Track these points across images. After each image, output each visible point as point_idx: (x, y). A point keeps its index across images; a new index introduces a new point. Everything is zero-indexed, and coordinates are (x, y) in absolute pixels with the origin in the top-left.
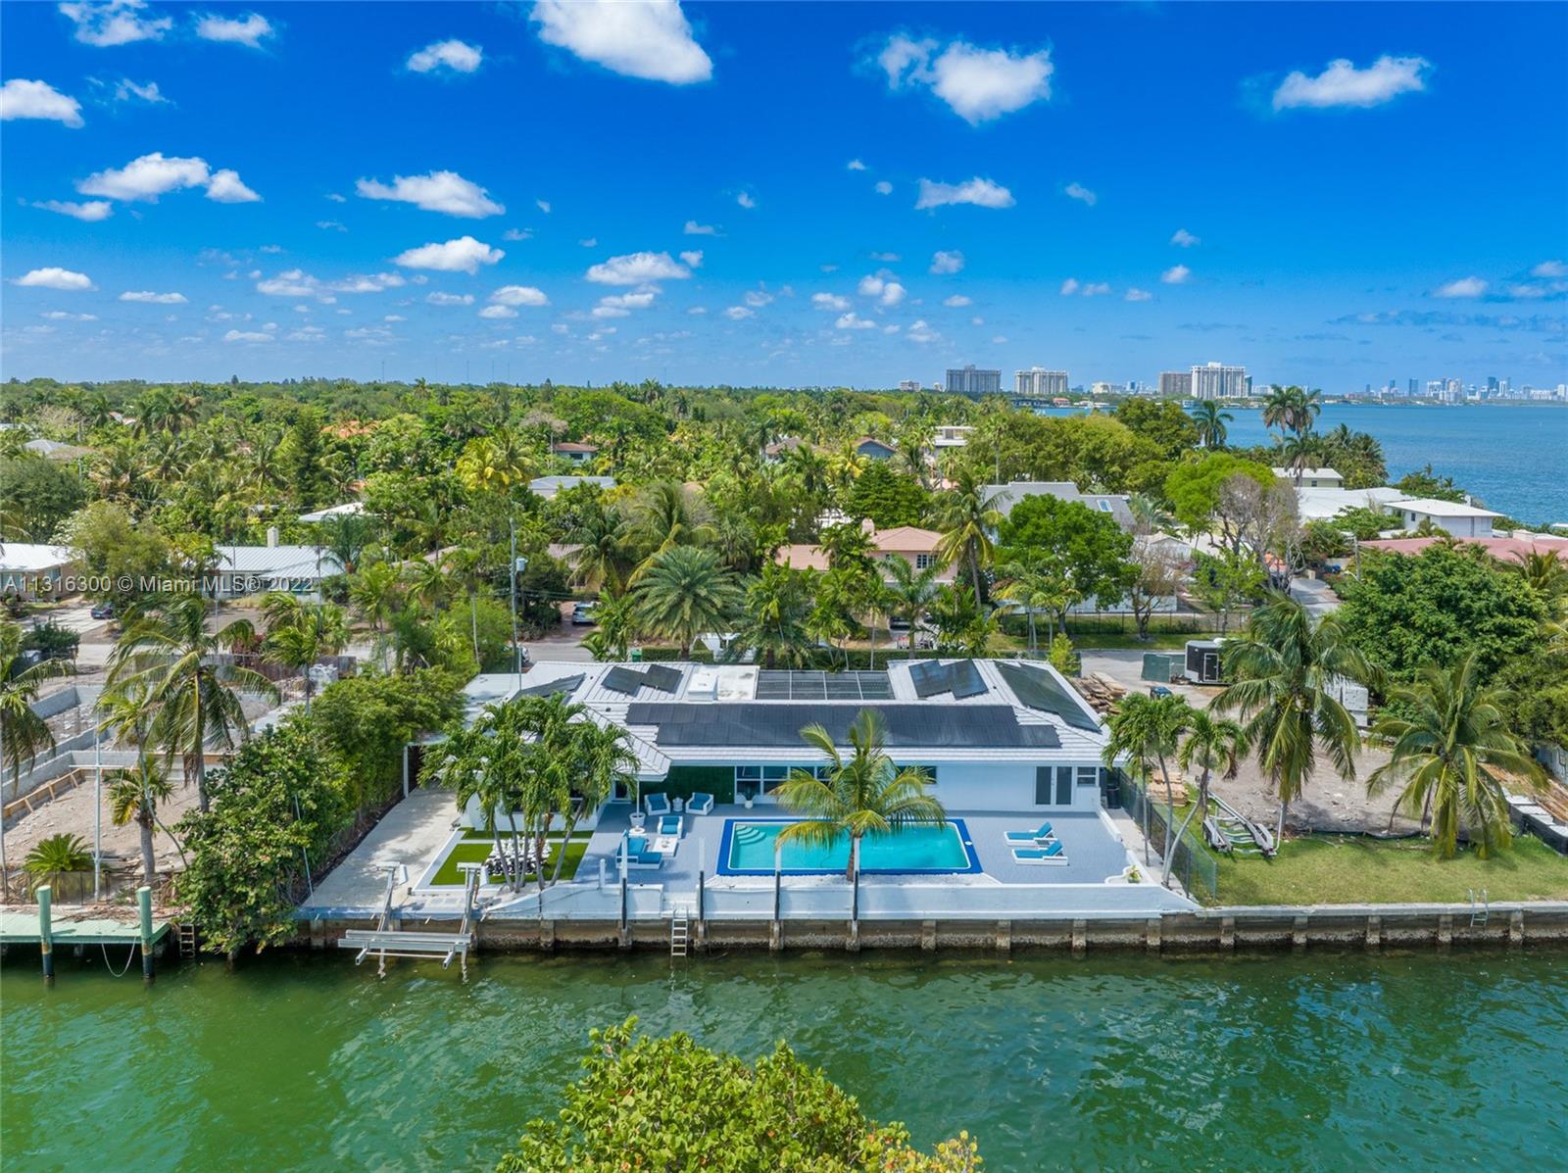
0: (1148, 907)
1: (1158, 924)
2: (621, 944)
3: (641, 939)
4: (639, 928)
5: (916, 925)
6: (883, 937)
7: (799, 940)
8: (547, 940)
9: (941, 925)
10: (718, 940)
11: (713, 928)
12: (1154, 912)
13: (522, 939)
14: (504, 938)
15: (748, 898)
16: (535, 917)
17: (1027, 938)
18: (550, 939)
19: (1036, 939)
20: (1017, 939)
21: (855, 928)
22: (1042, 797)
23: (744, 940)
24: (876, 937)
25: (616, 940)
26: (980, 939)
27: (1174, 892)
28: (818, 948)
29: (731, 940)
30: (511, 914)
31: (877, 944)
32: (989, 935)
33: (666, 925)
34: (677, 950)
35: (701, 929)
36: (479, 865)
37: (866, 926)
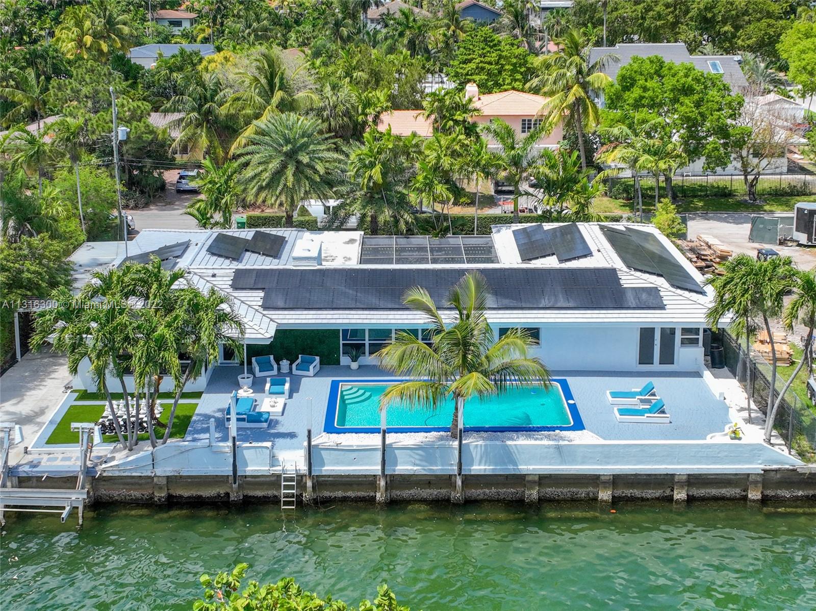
0: (751, 463)
1: (759, 479)
2: (232, 498)
3: (251, 493)
4: (249, 483)
5: (520, 479)
6: (487, 491)
7: (406, 493)
8: (160, 495)
9: (544, 480)
10: (327, 494)
11: (321, 483)
12: (755, 467)
13: (136, 494)
14: (117, 493)
15: (355, 455)
16: (150, 474)
17: (629, 492)
18: (163, 494)
19: (637, 493)
20: (618, 493)
21: (459, 482)
22: (645, 357)
23: (351, 494)
24: (480, 491)
25: (227, 494)
26: (582, 492)
27: (776, 448)
28: (423, 501)
29: (339, 494)
30: (125, 471)
31: (481, 497)
32: (591, 489)
33: (275, 481)
34: (286, 503)
35: (309, 484)
36: (92, 425)
37: (470, 481)
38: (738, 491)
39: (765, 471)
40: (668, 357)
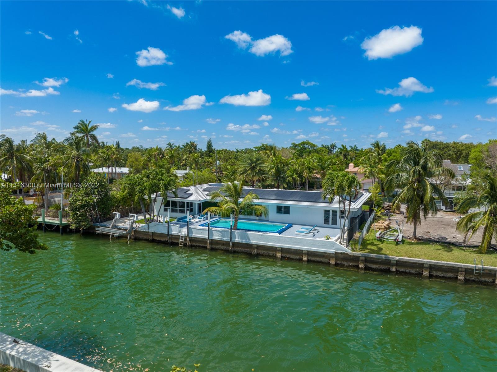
1: (334, 256)
2: (169, 242)
3: (174, 241)
4: (173, 238)
5: (250, 246)
6: (241, 249)
7: (217, 247)
9: (259, 247)
10: (194, 244)
11: (192, 240)
12: (332, 251)
13: (145, 237)
14: (141, 236)
15: (201, 231)
16: (147, 231)
17: (288, 255)
18: (151, 238)
19: (291, 256)
20: (284, 255)
21: (231, 244)
22: (326, 221)
23: (201, 245)
24: (239, 249)
25: (167, 240)
26: (271, 253)
28: (222, 250)
29: (198, 244)
30: (142, 229)
31: (239, 251)
32: (274, 253)
33: (179, 237)
34: (181, 244)
35: (188, 239)
37: (235, 244)
38: (327, 260)
39: (336, 253)
40: (335, 222)
